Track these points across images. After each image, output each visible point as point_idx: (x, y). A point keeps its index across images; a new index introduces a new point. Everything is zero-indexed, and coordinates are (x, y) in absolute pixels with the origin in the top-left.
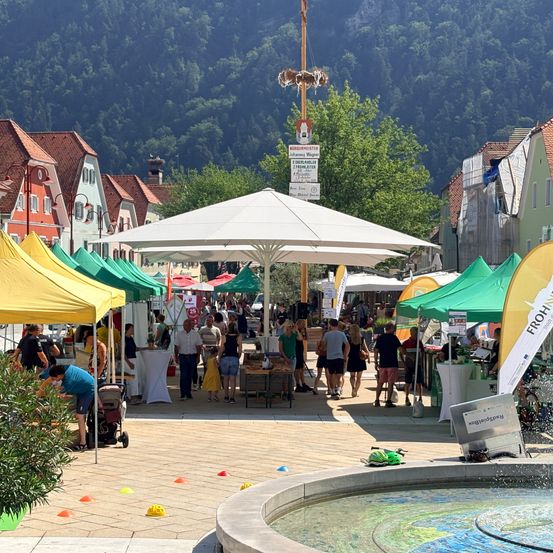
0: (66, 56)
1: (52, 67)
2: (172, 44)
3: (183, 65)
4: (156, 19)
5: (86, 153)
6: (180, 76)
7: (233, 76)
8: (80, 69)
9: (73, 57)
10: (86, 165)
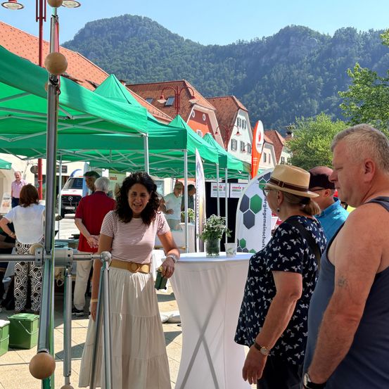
0: (257, 100)
1: (251, 105)
2: (305, 92)
3: (309, 101)
4: (297, 81)
5: (239, 108)
6: (308, 106)
7: (333, 105)
8: (263, 106)
9: (260, 100)
10: (239, 116)
